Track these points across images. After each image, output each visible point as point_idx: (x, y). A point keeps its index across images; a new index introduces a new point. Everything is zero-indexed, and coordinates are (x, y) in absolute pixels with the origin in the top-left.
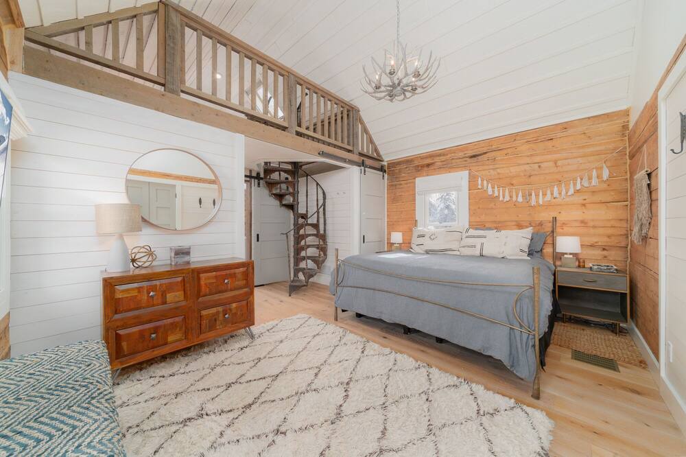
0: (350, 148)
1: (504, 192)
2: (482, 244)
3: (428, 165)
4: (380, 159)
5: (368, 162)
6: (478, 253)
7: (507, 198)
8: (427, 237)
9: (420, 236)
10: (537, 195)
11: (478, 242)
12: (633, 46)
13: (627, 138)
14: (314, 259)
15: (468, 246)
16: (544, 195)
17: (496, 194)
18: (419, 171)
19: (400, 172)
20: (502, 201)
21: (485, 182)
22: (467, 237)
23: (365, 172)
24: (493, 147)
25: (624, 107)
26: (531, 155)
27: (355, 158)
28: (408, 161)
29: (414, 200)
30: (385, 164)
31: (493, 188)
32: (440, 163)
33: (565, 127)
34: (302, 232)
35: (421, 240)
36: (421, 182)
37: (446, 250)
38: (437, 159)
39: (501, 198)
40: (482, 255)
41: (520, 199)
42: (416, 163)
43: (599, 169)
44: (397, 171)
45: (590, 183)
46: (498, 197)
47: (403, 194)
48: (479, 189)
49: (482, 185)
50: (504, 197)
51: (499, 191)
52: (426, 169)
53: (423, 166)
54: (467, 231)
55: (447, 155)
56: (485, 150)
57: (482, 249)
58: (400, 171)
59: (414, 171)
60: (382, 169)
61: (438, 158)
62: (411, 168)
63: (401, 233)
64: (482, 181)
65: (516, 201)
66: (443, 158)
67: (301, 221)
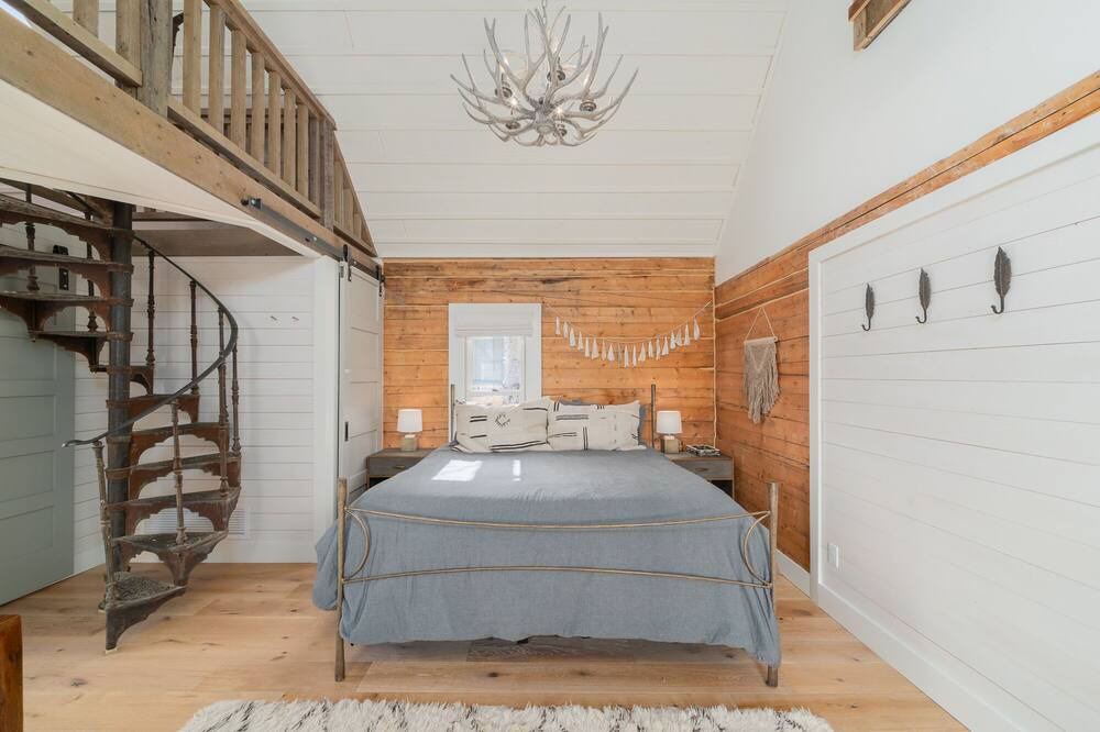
0: (315, 209)
1: (591, 345)
2: (585, 430)
3: (472, 283)
4: (370, 250)
5: (354, 252)
6: (580, 446)
7: (595, 354)
8: (491, 421)
9: (475, 419)
10: (631, 354)
11: (577, 425)
12: (734, 184)
13: (713, 292)
14: (197, 502)
15: (565, 435)
16: (638, 353)
17: (580, 347)
18: (453, 290)
19: (413, 286)
20: (589, 358)
21: (566, 326)
22: (559, 418)
23: (350, 275)
24: (577, 272)
25: (711, 256)
26: (623, 295)
27: (329, 237)
28: (432, 268)
29: (446, 345)
30: (380, 262)
31: (576, 336)
32: (493, 283)
33: (660, 263)
34: (141, 424)
35: (479, 428)
36: (460, 312)
37: (531, 444)
38: (488, 274)
39: (587, 354)
40: (586, 449)
41: (611, 357)
42: (449, 273)
43: (691, 324)
44: (408, 284)
45: (683, 341)
46: (583, 352)
47: (422, 331)
48: (556, 336)
49: (562, 332)
50: (591, 353)
51: (584, 343)
52: (467, 288)
53: (462, 283)
54: (556, 408)
55: (507, 270)
56: (565, 273)
57: (586, 439)
58: (414, 283)
59: (444, 288)
60: (376, 273)
61: (490, 273)
62: (437, 283)
63: (419, 411)
64: (562, 323)
65: (607, 359)
66: (499, 274)
67: (137, 390)
